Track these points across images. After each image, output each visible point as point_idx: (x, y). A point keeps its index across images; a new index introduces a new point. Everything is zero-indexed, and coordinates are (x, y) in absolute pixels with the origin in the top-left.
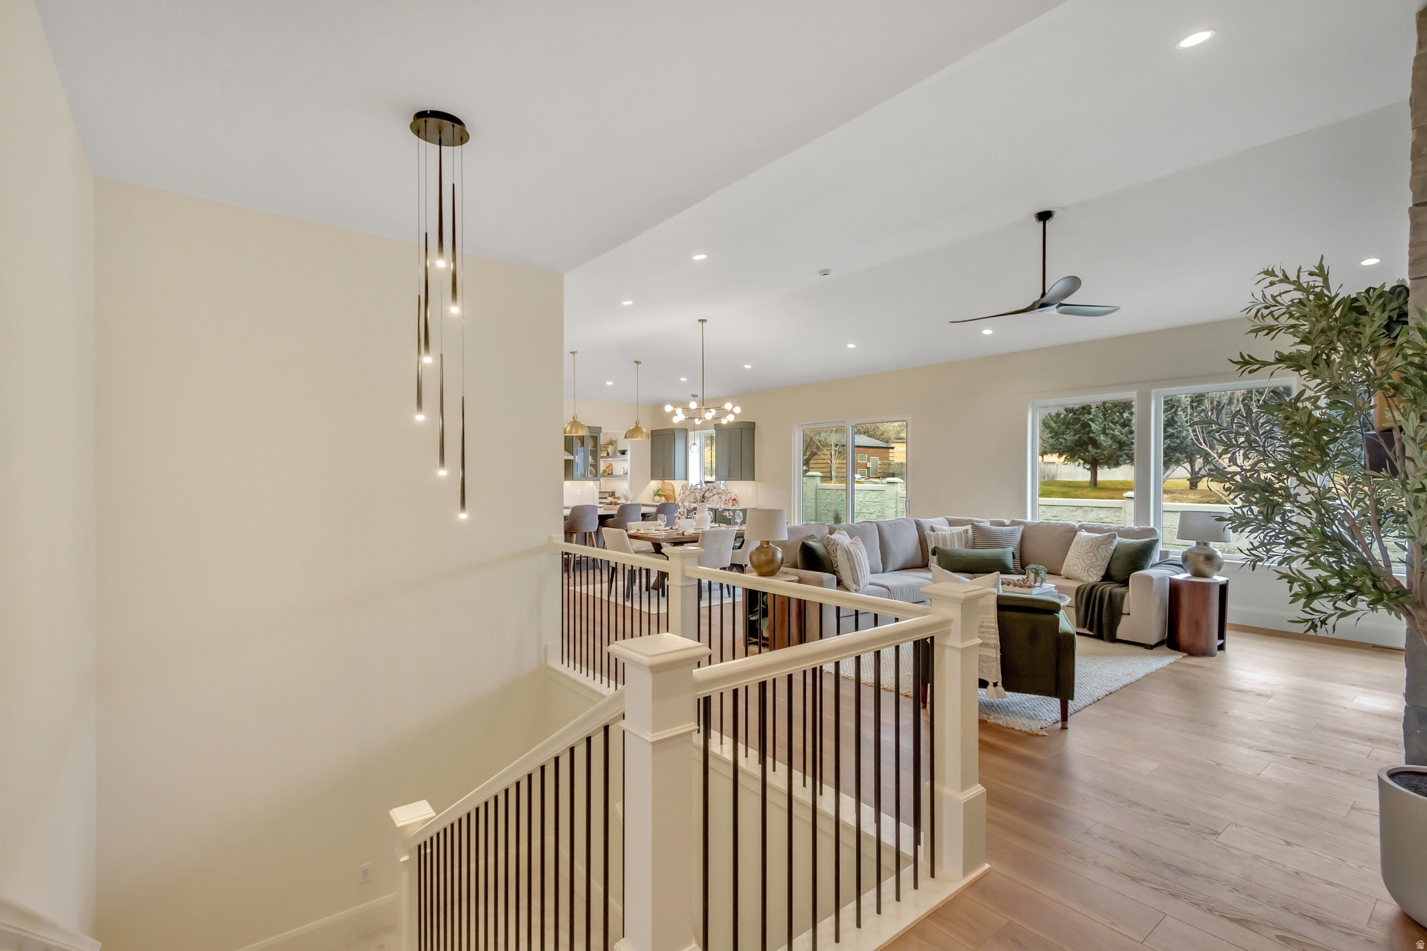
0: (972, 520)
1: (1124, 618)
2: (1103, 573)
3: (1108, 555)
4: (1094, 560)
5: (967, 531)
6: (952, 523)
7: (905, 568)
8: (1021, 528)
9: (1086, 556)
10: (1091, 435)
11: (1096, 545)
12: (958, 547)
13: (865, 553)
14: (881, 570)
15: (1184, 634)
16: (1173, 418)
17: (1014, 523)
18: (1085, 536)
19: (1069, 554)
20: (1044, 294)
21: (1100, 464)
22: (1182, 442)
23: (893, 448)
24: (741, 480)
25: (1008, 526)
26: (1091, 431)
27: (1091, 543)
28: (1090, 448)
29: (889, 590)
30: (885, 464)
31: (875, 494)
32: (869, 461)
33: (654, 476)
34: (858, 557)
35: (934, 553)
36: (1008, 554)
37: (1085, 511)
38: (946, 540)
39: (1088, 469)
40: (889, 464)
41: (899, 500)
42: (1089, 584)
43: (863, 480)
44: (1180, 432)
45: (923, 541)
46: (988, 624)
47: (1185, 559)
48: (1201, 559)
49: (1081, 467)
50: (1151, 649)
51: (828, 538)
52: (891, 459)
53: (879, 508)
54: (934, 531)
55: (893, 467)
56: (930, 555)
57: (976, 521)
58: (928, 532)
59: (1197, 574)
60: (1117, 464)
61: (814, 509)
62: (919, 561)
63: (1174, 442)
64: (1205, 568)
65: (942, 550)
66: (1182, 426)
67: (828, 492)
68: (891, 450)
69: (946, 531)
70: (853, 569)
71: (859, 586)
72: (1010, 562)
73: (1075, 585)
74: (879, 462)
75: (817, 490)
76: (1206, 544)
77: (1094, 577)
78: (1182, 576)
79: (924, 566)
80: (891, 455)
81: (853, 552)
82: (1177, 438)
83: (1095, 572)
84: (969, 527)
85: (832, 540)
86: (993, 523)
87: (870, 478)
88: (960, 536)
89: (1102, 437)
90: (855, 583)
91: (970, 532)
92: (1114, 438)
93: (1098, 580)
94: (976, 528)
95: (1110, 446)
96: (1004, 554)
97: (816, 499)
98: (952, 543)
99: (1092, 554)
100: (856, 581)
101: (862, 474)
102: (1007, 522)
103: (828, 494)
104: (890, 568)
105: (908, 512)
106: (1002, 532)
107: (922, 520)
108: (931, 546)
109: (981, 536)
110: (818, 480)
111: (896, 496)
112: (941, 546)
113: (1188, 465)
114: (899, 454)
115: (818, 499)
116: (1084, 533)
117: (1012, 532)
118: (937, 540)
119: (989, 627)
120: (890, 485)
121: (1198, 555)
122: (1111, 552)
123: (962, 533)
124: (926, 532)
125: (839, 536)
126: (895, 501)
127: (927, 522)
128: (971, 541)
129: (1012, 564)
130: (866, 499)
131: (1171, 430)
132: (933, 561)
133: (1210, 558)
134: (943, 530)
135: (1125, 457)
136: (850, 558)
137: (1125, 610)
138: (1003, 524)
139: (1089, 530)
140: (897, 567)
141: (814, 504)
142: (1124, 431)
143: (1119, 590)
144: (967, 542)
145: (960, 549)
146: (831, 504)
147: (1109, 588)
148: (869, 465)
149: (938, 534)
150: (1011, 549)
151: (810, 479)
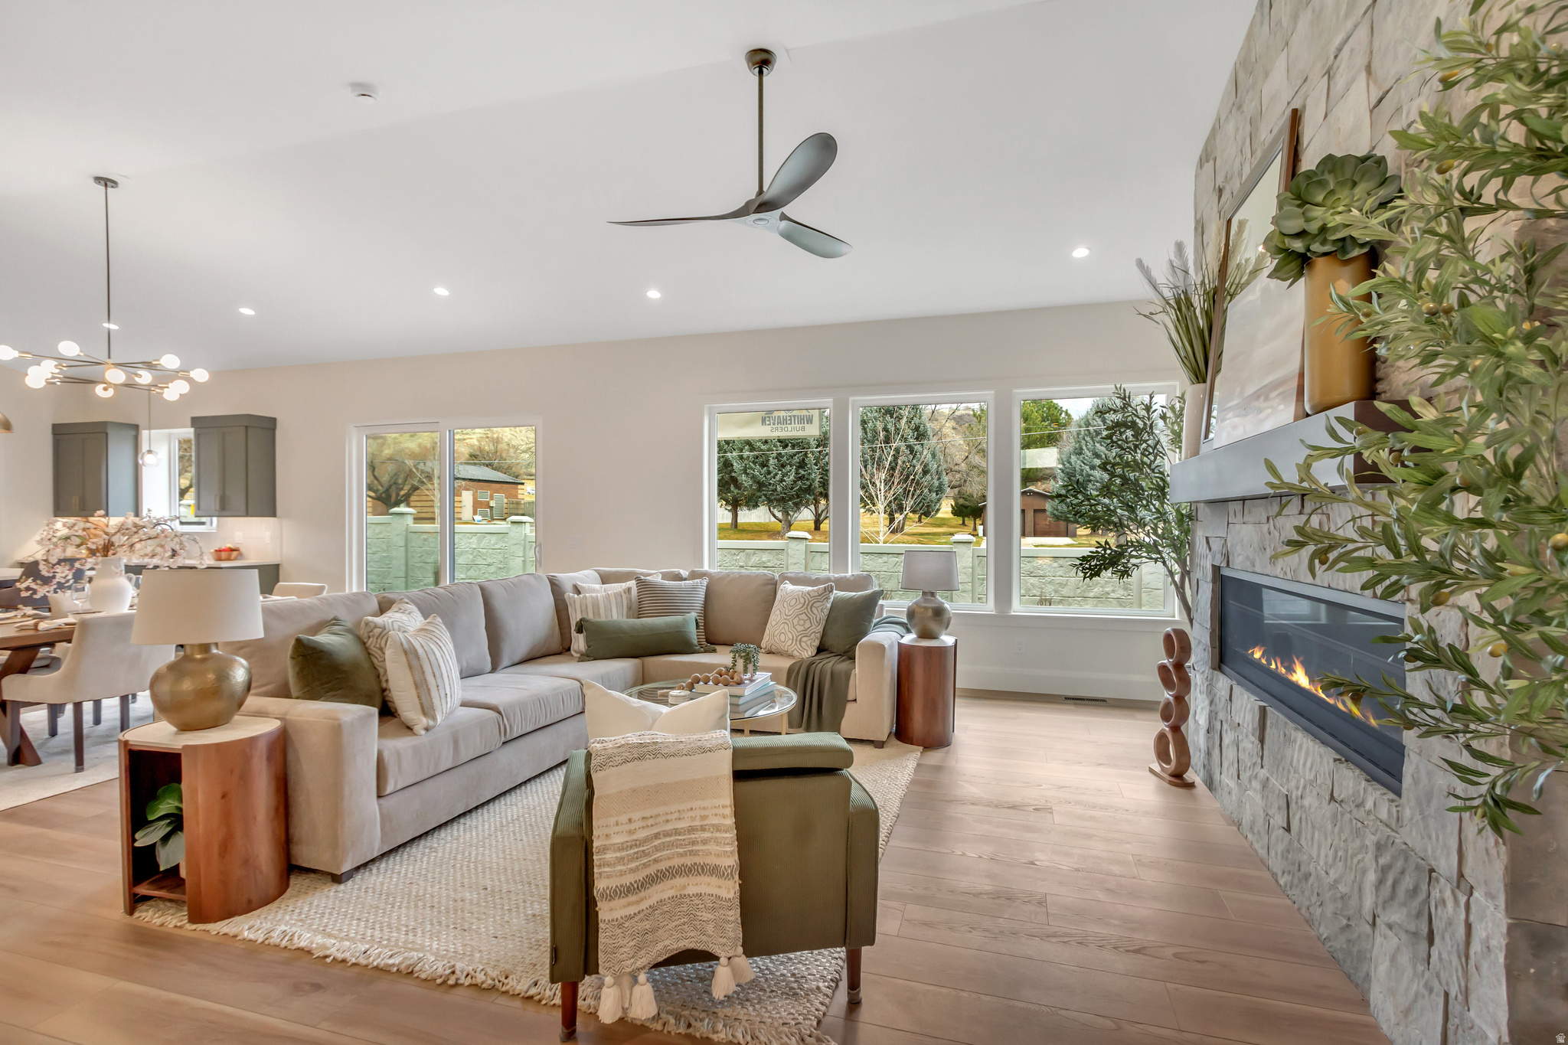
0: (634, 573)
1: (850, 707)
2: (817, 643)
3: (824, 615)
4: (808, 625)
5: (629, 590)
6: (605, 579)
7: (532, 657)
8: (705, 582)
9: (796, 621)
10: (733, 474)
11: (809, 603)
12: (616, 616)
13: (449, 646)
14: (489, 667)
15: (917, 719)
16: (804, 459)
17: (694, 575)
18: (793, 591)
19: (772, 617)
20: (761, 191)
21: (740, 505)
22: (811, 485)
23: (523, 484)
24: (247, 515)
25: (685, 579)
26: (733, 471)
27: (802, 601)
28: (732, 488)
29: (500, 713)
30: (513, 503)
31: (493, 539)
32: (492, 498)
33: (59, 510)
34: (432, 658)
35: (580, 630)
36: (689, 621)
37: (748, 554)
38: (598, 607)
39: (729, 511)
40: (518, 503)
41: (528, 546)
42: (802, 660)
43: (485, 522)
44: (809, 474)
45: (561, 608)
46: (715, 821)
47: (911, 614)
48: (930, 613)
49: (723, 509)
50: (882, 747)
51: (367, 624)
52: (520, 497)
53: (500, 557)
54: (579, 592)
55: (523, 506)
56: (574, 633)
57: (642, 574)
58: (570, 595)
59: (926, 634)
60: (756, 506)
61: (403, 561)
62: (556, 644)
63: (804, 484)
64: (933, 626)
65: (593, 624)
66: (810, 469)
67: (425, 536)
68: (520, 487)
69: (597, 591)
70: (421, 686)
71: (434, 718)
72: (693, 634)
73: (786, 664)
74: (505, 501)
75: (409, 534)
76: (933, 594)
77: (806, 651)
78: (909, 639)
79: (563, 650)
80: (520, 492)
81: (420, 651)
82: (807, 480)
83: (809, 643)
84: (632, 584)
85: (376, 626)
86: (665, 576)
87: (493, 519)
88: (619, 599)
89: (744, 477)
90: (425, 714)
91: (634, 591)
92: (754, 477)
93: (814, 654)
94: (642, 584)
95: (751, 486)
96: (685, 623)
97: (406, 546)
98: (609, 609)
99: (804, 617)
100: (427, 710)
101: (484, 515)
102: (685, 573)
103: (425, 540)
104: (506, 662)
105: (538, 563)
106: (680, 590)
107: (561, 576)
108: (575, 618)
109: (650, 596)
110: (410, 520)
111: (525, 540)
112: (590, 617)
113: (812, 507)
114: (528, 491)
115: (409, 545)
116: (788, 587)
117: (694, 588)
118: (584, 607)
119: (718, 828)
120: (516, 526)
121: (926, 608)
122: (826, 612)
123: (623, 594)
124: (566, 596)
125: (398, 616)
126: (522, 548)
127: (566, 578)
128: (635, 606)
129: (695, 637)
130: (482, 546)
131: (802, 472)
132: (579, 642)
133: (939, 613)
134: (593, 591)
135: (763, 497)
136: (414, 663)
137: (850, 697)
138: (678, 577)
139: (795, 581)
140: (517, 659)
141: (403, 554)
142: (763, 471)
143: (843, 666)
144: (630, 608)
145: (621, 619)
146: (429, 554)
147: (830, 664)
148: (492, 504)
149: (585, 597)
150: (694, 615)
151: (397, 518)
